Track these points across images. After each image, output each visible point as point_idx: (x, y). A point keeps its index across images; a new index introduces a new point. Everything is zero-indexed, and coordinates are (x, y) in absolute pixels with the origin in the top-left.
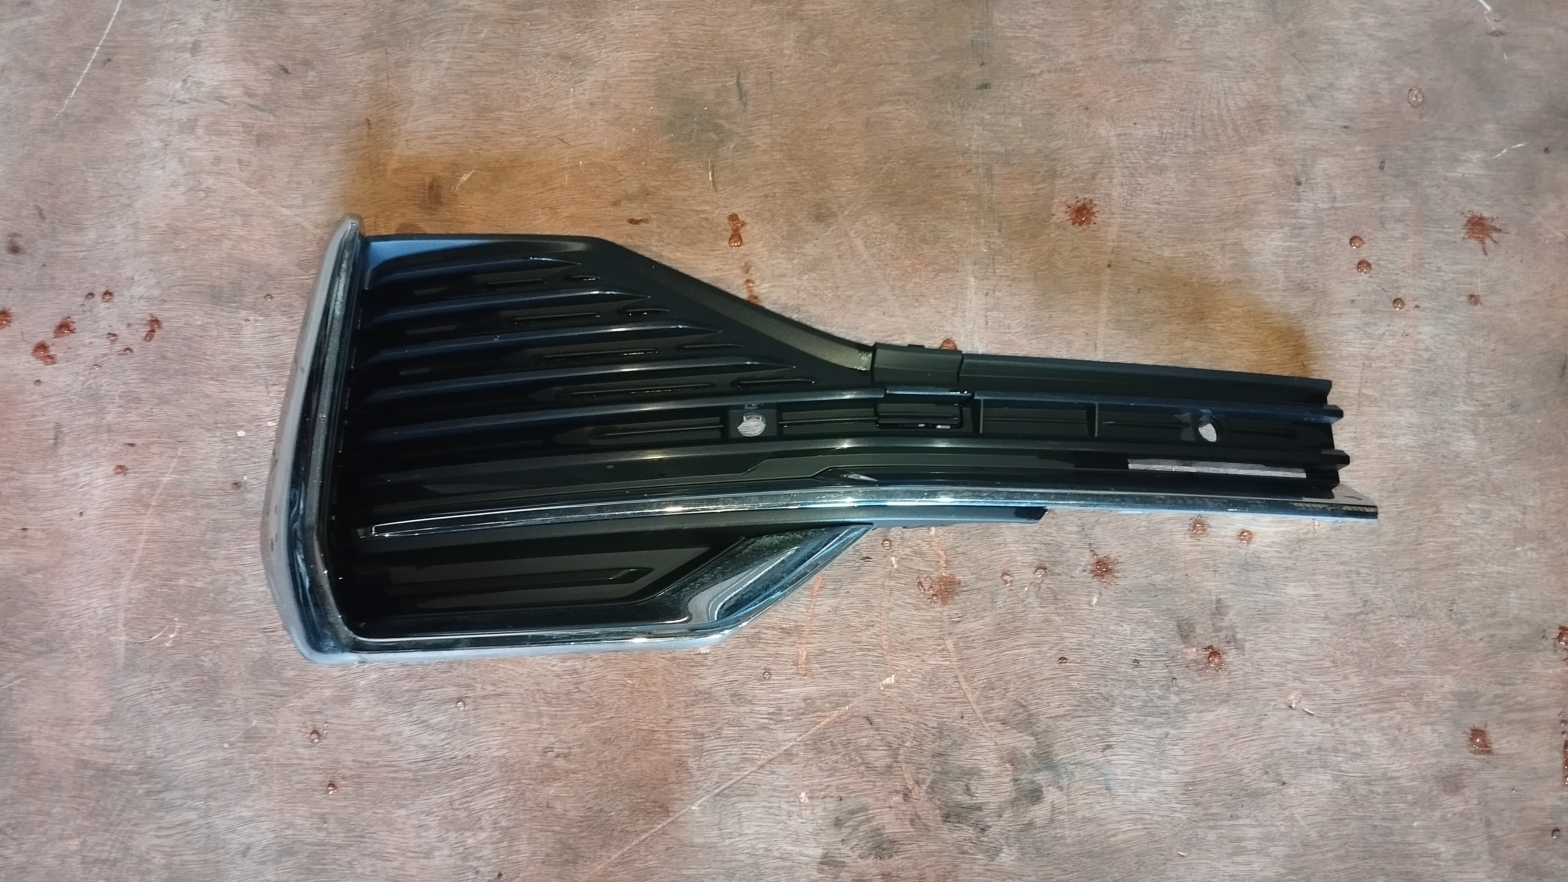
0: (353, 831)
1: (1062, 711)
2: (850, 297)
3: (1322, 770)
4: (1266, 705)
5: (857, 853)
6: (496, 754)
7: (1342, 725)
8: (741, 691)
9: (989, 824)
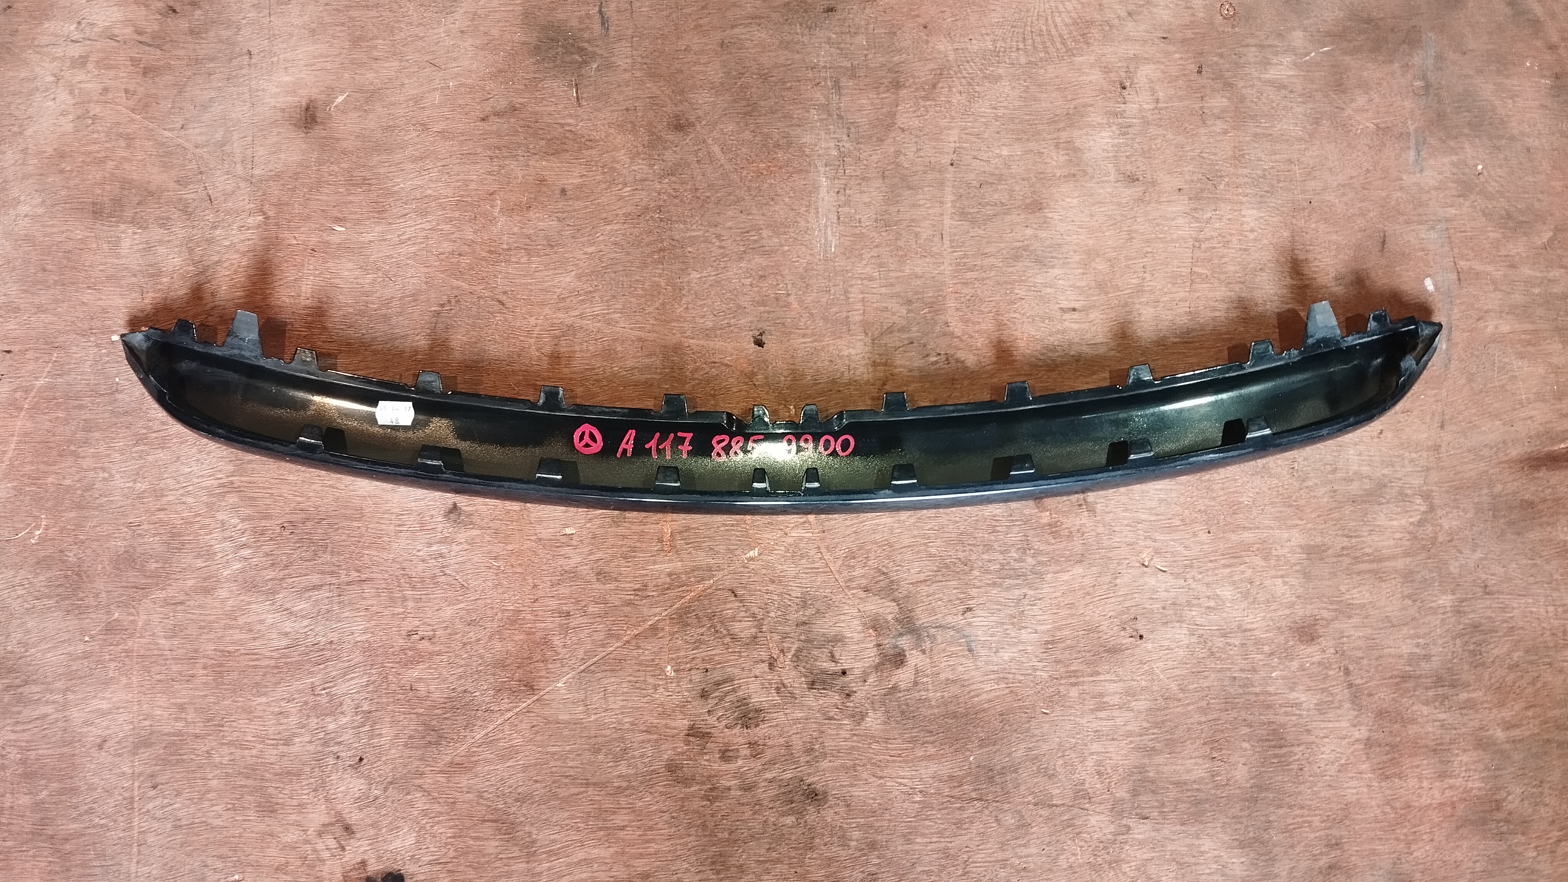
0: (212, 720)
1: (922, 577)
2: (708, 197)
3: (1178, 625)
4: (1119, 564)
5: (724, 723)
6: (359, 639)
7: (1195, 581)
8: (607, 569)
9: (854, 689)
